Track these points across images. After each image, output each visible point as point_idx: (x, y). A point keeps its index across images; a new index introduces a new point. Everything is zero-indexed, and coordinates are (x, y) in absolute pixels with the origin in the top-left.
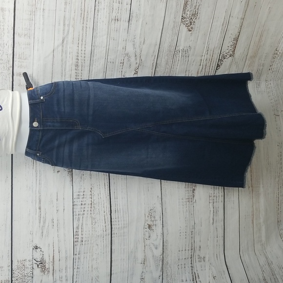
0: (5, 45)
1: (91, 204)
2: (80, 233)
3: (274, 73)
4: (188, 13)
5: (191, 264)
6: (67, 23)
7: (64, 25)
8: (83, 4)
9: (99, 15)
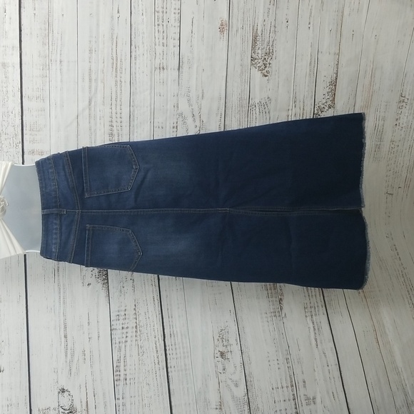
0: (10, 114)
1: (136, 327)
2: (122, 368)
3: (404, 129)
4: (260, 51)
5: (296, 408)
6: (93, 77)
7: (90, 80)
8: (114, 51)
9: (138, 63)
